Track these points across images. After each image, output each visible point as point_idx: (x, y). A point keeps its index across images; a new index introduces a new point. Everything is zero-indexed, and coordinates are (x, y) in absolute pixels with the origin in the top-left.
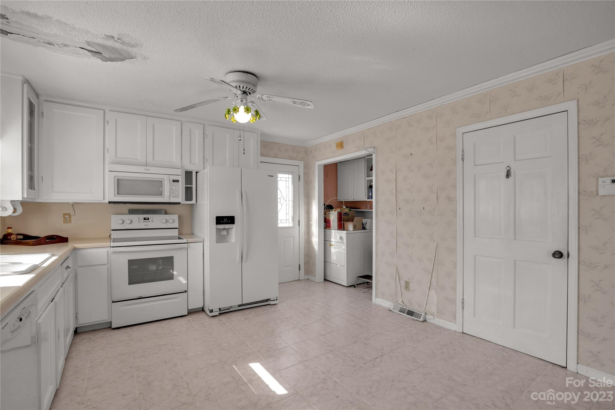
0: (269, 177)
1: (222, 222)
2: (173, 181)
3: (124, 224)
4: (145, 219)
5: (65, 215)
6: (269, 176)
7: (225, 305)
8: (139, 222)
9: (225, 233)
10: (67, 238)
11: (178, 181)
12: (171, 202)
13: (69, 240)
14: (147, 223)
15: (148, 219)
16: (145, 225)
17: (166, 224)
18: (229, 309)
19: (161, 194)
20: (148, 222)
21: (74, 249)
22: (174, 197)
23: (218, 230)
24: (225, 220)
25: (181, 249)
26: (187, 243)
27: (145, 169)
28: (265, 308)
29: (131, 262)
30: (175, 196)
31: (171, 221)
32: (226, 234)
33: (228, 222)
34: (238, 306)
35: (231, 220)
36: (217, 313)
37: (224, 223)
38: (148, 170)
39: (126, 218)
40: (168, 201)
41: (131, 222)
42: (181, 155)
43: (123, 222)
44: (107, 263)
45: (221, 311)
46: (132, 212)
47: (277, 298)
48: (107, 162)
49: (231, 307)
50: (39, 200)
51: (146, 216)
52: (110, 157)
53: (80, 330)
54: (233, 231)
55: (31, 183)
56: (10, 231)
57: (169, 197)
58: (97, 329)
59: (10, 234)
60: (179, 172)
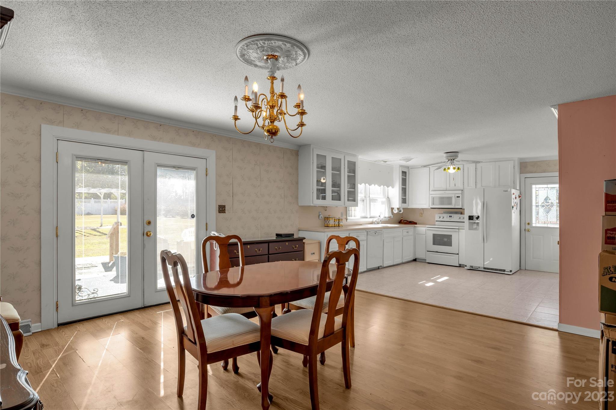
2: (457, 197)
3: (440, 219)
4: (450, 216)
5: (420, 213)
6: (504, 191)
8: (447, 218)
10: (417, 223)
11: (459, 197)
12: (456, 208)
14: (450, 219)
15: (451, 217)
17: (459, 220)
18: (477, 268)
19: (451, 204)
21: (415, 227)
22: (458, 205)
23: (470, 223)
25: (455, 231)
27: (444, 192)
29: (434, 235)
31: (462, 218)
32: (476, 225)
36: (469, 268)
38: (446, 192)
39: (442, 215)
40: (454, 207)
41: (443, 218)
42: (463, 183)
43: (440, 217)
44: (425, 234)
45: (472, 268)
46: (445, 213)
47: (511, 271)
48: (430, 190)
49: (479, 267)
50: (409, 207)
51: (451, 215)
52: (432, 188)
53: (417, 260)
54: (480, 224)
55: (404, 201)
56: (402, 219)
57: (455, 205)
58: (423, 261)
59: (402, 220)
60: (460, 192)
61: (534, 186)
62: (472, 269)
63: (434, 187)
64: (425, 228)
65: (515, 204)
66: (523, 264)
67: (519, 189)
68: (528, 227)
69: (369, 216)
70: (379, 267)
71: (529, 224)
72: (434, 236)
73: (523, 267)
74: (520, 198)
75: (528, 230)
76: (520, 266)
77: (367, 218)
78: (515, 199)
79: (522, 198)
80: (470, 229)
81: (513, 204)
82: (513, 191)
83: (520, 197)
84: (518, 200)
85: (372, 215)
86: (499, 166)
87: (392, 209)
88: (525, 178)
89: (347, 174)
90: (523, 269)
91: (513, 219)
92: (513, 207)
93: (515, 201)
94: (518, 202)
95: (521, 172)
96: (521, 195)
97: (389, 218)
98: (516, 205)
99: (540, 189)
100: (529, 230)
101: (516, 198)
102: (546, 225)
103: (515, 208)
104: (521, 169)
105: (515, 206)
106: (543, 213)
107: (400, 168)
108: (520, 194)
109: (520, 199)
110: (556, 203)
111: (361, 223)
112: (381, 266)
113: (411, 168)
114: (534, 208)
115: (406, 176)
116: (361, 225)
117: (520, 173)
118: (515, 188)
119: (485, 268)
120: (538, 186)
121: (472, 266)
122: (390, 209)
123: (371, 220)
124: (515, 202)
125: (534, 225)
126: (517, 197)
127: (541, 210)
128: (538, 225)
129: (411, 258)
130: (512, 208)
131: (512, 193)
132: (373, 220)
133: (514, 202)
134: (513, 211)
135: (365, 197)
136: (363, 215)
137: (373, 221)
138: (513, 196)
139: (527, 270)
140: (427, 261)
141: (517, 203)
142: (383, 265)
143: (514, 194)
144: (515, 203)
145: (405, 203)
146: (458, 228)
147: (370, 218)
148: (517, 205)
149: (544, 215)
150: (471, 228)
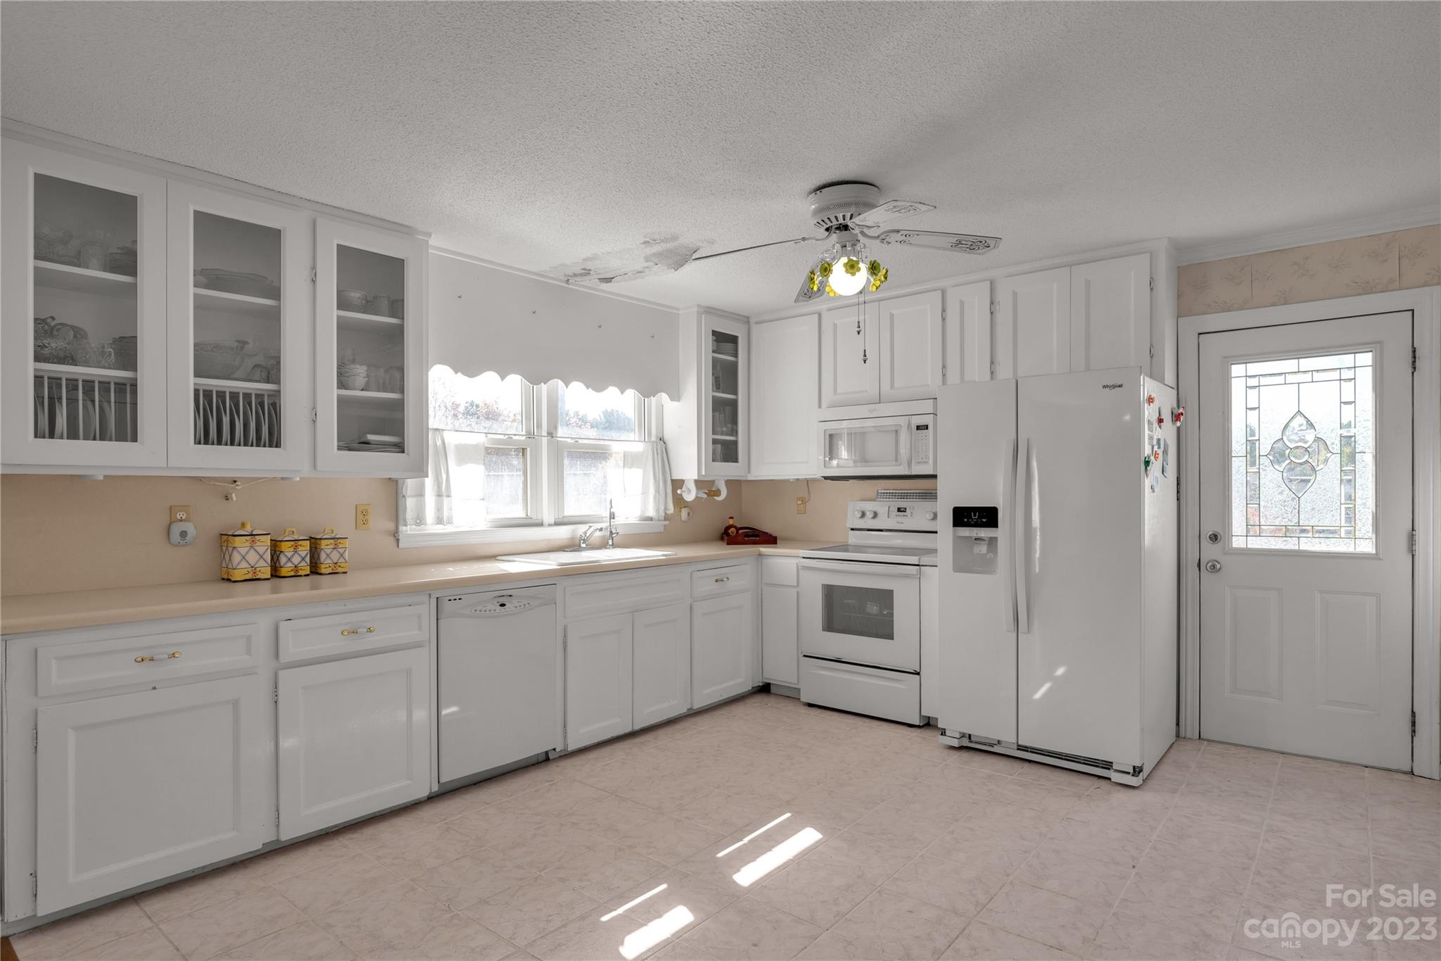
0: (1107, 389)
1: (966, 520)
2: (918, 428)
3: (865, 520)
4: (899, 510)
5: (798, 499)
6: (1104, 387)
7: (983, 730)
8: (888, 516)
9: (983, 549)
10: (776, 538)
11: (926, 427)
12: (913, 473)
13: (778, 541)
14: (900, 519)
15: (906, 510)
16: (898, 522)
18: (992, 745)
20: (904, 516)
21: (759, 555)
22: (919, 463)
23: (957, 540)
24: (975, 517)
25: (906, 576)
26: (918, 565)
27: (872, 411)
28: (1086, 782)
29: (829, 590)
30: (920, 460)
31: (934, 516)
32: (985, 552)
33: (982, 521)
34: (1018, 749)
35: (988, 517)
36: (955, 743)
37: (973, 523)
38: (877, 410)
39: (869, 507)
40: (906, 473)
41: (875, 515)
42: (944, 367)
43: (863, 515)
44: (795, 584)
45: (971, 742)
46: (879, 496)
47: (1137, 771)
48: (824, 404)
49: (999, 741)
50: (750, 478)
51: (902, 504)
52: (827, 396)
53: (773, 689)
54: (1002, 546)
55: (727, 452)
56: (731, 522)
57: (909, 464)
58: (791, 696)
59: (731, 526)
60: (928, 406)
61: (1237, 370)
62: (970, 746)
63: (835, 391)
64: (795, 561)
65: (1156, 448)
66: (1189, 723)
67: (1175, 386)
68: (1211, 552)
69: (548, 517)
70: (547, 753)
71: (1214, 538)
72: (830, 593)
73: (1190, 729)
74: (1178, 424)
75: (1214, 566)
76: (1178, 724)
77: (541, 525)
78: (1155, 425)
79: (1186, 419)
80: (959, 567)
81: (1147, 450)
82: (1148, 386)
83: (1176, 417)
84: (1167, 433)
85: (571, 510)
86: (1088, 283)
87: (678, 484)
88: (1200, 334)
89: (330, 314)
90: (1189, 735)
91: (1146, 522)
92: (1147, 463)
93: (1158, 433)
94: (1168, 442)
95: (1182, 311)
96: (1181, 410)
97: (667, 523)
98: (1160, 452)
99: (1264, 381)
100: (1218, 566)
101: (1160, 421)
102: (1291, 544)
103: (1155, 467)
104: (1179, 296)
105: (1156, 458)
106: (1279, 486)
107: (703, 316)
108: (1178, 406)
109: (1178, 428)
110: (1338, 442)
111: (495, 551)
112: (554, 749)
113: (757, 323)
114: (1238, 466)
115: (736, 355)
116: (493, 557)
117: (1178, 317)
118: (1157, 376)
119: (1021, 748)
120: (1254, 368)
121: (970, 735)
122: (665, 482)
123: (563, 533)
124: (1159, 440)
125: (1238, 543)
126: (1167, 416)
127: (1271, 477)
128: (1256, 543)
129: (743, 683)
130: (1143, 467)
131: (1144, 394)
132: (574, 531)
133: (1151, 438)
134: (1147, 482)
135: (530, 435)
136: (518, 512)
137: (573, 538)
138: (1149, 412)
139: (1208, 741)
140: (804, 698)
141: (1166, 446)
142: (566, 745)
143: (1150, 400)
144: (1155, 442)
145: (735, 459)
146: (914, 560)
147: (557, 524)
148: (1165, 452)
149: (1283, 497)
150: (961, 566)
